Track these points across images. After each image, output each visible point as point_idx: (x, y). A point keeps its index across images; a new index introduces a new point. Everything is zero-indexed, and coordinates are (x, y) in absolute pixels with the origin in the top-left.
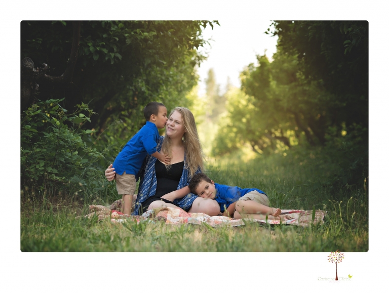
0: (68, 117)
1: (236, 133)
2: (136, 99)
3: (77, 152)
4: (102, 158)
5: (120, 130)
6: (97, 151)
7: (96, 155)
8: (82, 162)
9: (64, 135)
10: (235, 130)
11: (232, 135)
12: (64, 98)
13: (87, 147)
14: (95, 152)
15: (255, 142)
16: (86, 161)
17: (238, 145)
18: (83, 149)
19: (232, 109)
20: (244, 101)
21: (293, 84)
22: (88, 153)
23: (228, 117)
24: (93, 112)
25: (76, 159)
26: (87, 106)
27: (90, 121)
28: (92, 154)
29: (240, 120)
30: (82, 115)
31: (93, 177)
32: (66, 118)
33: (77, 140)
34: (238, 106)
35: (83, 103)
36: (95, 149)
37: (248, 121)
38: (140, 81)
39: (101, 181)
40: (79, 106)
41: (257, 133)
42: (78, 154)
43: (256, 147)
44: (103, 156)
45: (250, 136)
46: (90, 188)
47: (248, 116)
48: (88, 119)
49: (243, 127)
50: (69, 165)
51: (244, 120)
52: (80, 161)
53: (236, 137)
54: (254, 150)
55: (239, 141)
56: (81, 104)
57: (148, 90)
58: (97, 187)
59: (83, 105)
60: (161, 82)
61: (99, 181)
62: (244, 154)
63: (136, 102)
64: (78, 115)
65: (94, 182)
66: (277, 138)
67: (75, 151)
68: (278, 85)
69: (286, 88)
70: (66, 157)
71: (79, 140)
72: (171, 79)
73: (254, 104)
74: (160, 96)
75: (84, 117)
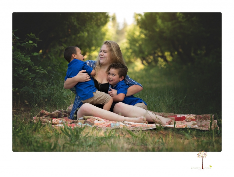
0: (21, 43)
1: (132, 53)
2: (70, 30)
3: (27, 69)
4: (45, 74)
5: (59, 51)
6: (42, 68)
7: (41, 72)
8: (31, 76)
9: (18, 56)
10: (130, 51)
11: (129, 54)
12: (17, 29)
13: (34, 65)
14: (40, 69)
15: (143, 59)
16: (34, 76)
17: (132, 60)
18: (32, 67)
19: (129, 38)
20: (138, 33)
21: (174, 21)
22: (36, 70)
23: (126, 42)
24: (39, 39)
25: (26, 74)
26: (34, 35)
27: (37, 46)
28: (38, 71)
29: (135, 45)
30: (31, 42)
31: (39, 87)
32: (18, 43)
33: (27, 61)
34: (133, 36)
35: (31, 33)
36: (41, 67)
37: (140, 46)
38: (73, 18)
39: (45, 90)
40: (28, 35)
41: (146, 53)
42: (28, 71)
43: (144, 62)
44: (46, 72)
45: (141, 55)
46: (37, 95)
47: (140, 42)
48: (36, 45)
49: (137, 49)
50: (21, 79)
51: (137, 45)
52: (29, 75)
53: (131, 55)
54: (143, 64)
55: (133, 58)
56: (30, 34)
57: (78, 24)
58: (42, 95)
59: (31, 34)
60: (87, 19)
61: (44, 90)
62: (136, 66)
63: (70, 33)
64: (28, 42)
65: (40, 91)
66: (159, 56)
67: (26, 68)
68: (163, 22)
69: (169, 24)
70: (19, 73)
71: (29, 60)
72: (94, 17)
73: (145, 35)
74: (86, 29)
75: (32, 43)
